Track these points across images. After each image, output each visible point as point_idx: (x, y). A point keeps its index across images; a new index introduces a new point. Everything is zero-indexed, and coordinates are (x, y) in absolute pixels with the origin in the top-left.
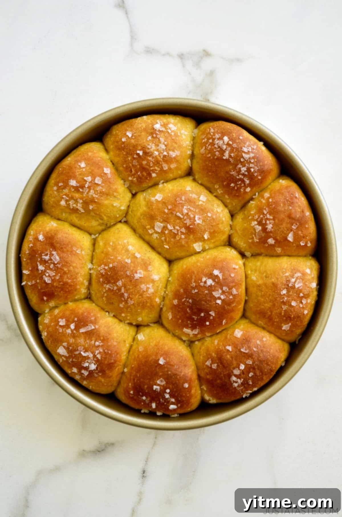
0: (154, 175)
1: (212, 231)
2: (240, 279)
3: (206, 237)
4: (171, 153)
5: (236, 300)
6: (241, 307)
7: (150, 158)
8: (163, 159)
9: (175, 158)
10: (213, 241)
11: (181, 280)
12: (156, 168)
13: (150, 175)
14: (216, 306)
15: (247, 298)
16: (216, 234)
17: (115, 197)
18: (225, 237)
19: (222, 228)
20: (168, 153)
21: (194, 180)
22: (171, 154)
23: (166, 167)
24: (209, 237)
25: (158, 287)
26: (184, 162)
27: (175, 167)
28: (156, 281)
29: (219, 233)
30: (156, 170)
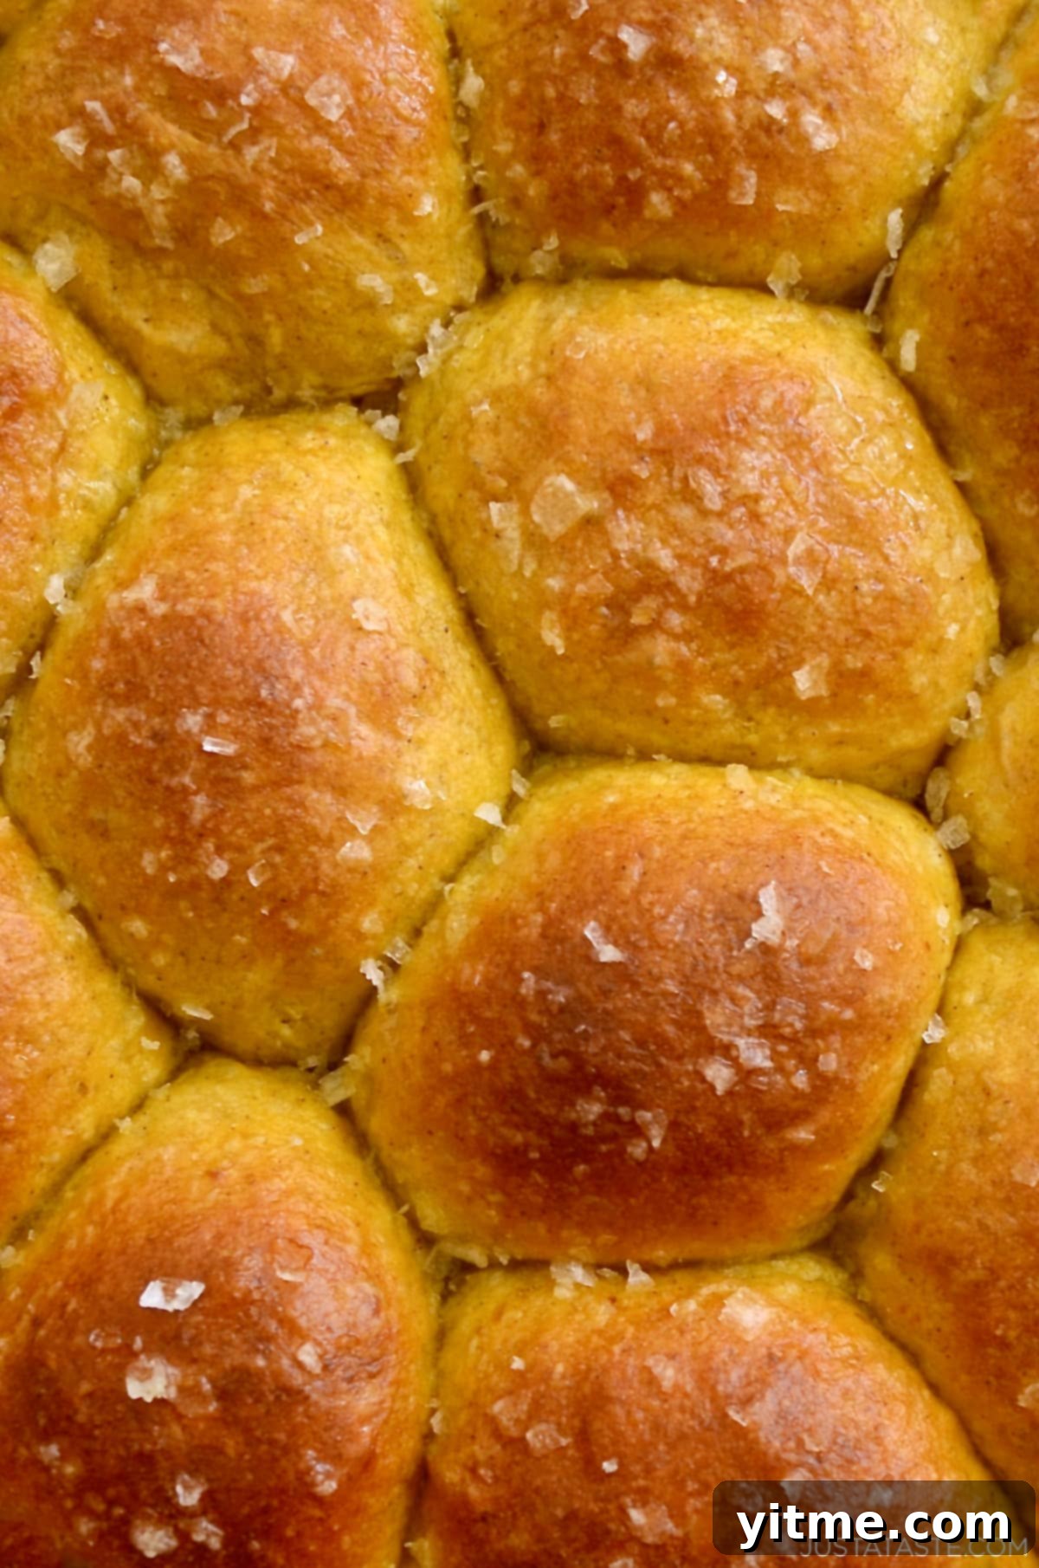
0: (658, 203)
1: (853, 662)
2: (896, 1004)
3: (804, 681)
4: (811, 119)
5: (825, 1115)
6: (839, 1170)
7: (677, 101)
8: (749, 138)
9: (821, 159)
10: (835, 728)
11: (554, 860)
12: (688, 168)
13: (634, 195)
14: (690, 1095)
15: (891, 1142)
16: (870, 698)
17: (382, 238)
18: (913, 738)
19: (919, 681)
20: (793, 114)
21: (879, 341)
22: (810, 130)
23: (747, 189)
24: (824, 692)
25: (406, 849)
26: (864, 213)
27: (800, 216)
28: (410, 809)
29: (889, 696)
30: (680, 179)
